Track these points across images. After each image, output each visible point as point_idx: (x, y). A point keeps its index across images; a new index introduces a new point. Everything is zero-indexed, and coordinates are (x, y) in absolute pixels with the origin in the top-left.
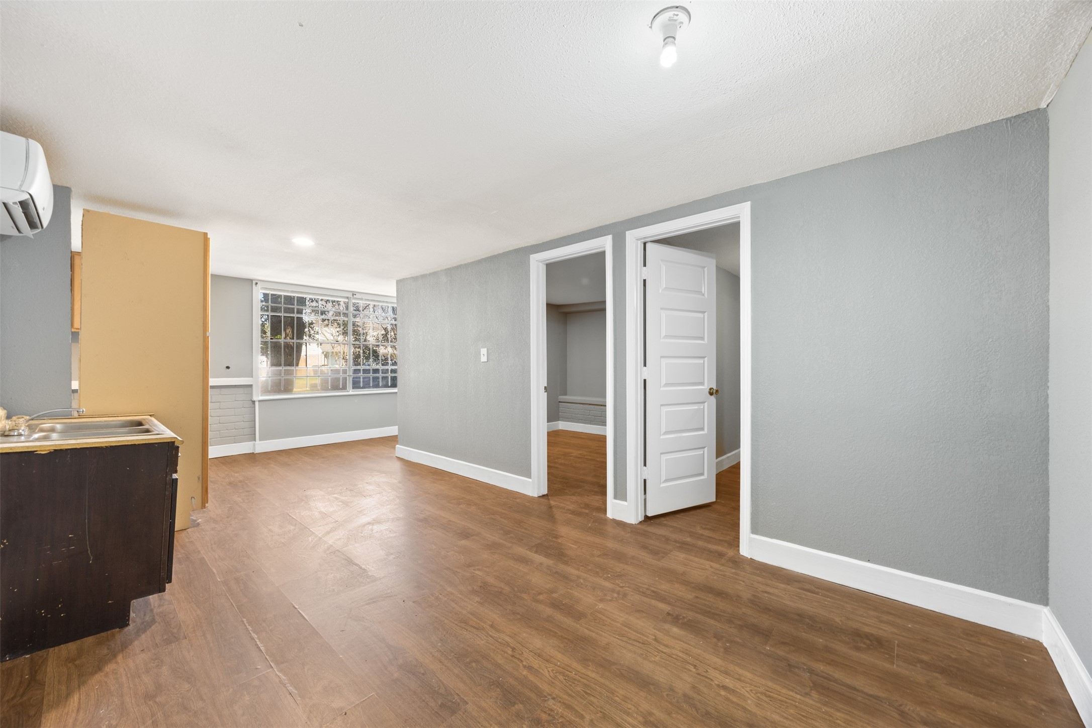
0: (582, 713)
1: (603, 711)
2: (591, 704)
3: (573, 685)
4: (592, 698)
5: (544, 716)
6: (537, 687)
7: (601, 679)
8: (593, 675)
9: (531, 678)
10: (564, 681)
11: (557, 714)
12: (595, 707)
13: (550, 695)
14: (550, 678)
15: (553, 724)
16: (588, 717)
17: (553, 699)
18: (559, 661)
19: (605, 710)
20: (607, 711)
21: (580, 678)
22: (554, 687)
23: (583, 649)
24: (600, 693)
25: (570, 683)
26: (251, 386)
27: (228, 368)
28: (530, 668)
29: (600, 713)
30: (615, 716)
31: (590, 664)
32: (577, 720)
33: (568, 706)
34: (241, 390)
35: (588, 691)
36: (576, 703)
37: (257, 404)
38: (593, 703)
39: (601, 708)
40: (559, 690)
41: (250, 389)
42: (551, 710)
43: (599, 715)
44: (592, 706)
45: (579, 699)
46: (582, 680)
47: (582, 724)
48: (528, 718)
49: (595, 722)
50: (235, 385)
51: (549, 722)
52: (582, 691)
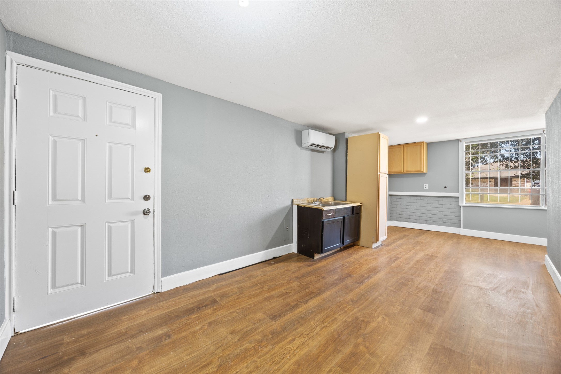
0: (262, 358)
1: (261, 367)
2: (267, 363)
3: (280, 357)
4: (270, 363)
5: (263, 344)
6: (280, 342)
7: (283, 370)
8: (286, 367)
9: (286, 341)
10: (284, 353)
11: (264, 349)
12: (264, 364)
13: (275, 347)
14: (286, 347)
15: (259, 347)
16: (259, 360)
17: (272, 348)
18: (298, 352)
19: (261, 368)
20: (261, 369)
21: (285, 360)
22: (280, 349)
23: (309, 365)
24: (273, 368)
25: (281, 355)
26: (458, 197)
27: (445, 187)
28: (294, 340)
29: (260, 366)
30: (256, 372)
31: (296, 367)
32: (258, 356)
33: (267, 353)
34: (454, 199)
35: (275, 363)
36: (269, 356)
37: (462, 208)
38: (267, 364)
39: (263, 367)
40: (277, 350)
41: (457, 199)
42: (266, 347)
43: (259, 365)
44: (265, 363)
45: (271, 358)
46: (283, 361)
47: (256, 357)
48: (264, 339)
49: (255, 363)
50: (450, 197)
51: (260, 345)
52: (276, 359)
